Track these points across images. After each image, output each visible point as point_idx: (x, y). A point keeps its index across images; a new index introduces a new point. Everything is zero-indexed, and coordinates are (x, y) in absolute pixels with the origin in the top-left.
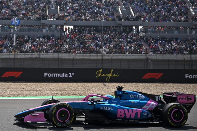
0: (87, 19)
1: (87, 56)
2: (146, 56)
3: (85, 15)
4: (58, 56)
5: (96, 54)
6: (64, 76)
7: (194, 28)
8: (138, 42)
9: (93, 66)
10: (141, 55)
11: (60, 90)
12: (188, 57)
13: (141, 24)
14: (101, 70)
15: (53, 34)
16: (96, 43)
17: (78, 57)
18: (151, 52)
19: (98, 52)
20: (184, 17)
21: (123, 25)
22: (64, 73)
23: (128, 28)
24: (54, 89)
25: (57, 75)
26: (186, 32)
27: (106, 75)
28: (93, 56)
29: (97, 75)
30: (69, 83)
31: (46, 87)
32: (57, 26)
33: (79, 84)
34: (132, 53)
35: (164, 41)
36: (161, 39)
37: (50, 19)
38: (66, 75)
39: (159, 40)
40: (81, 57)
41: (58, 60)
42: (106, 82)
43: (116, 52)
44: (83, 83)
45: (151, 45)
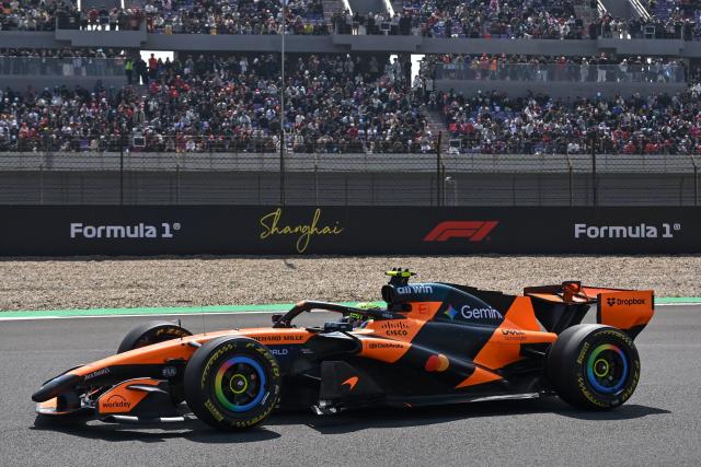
0: (222, 26)
1: (224, 162)
2: (439, 159)
3: (218, 11)
4: (122, 163)
5: (255, 155)
6: (142, 235)
7: (603, 62)
8: (407, 109)
9: (246, 198)
10: (416, 156)
11: (130, 286)
12: (582, 163)
13: (418, 46)
14: (277, 213)
15: (99, 83)
16: (260, 114)
17: (190, 166)
18: (455, 144)
19: (263, 147)
20: (569, 22)
21: (354, 48)
22: (142, 225)
23: (374, 59)
24: (109, 283)
25: (119, 231)
26: (577, 76)
27: (296, 230)
28: (248, 162)
29: (265, 229)
30: (162, 259)
31: (79, 277)
32: (117, 50)
33: (198, 263)
34: (385, 148)
35: (497, 108)
36: (487, 100)
37: (89, 28)
38: (152, 231)
39: (484, 104)
40: (205, 166)
41: (122, 178)
42: (295, 254)
43: (329, 147)
44: (214, 259)
45: (454, 121)
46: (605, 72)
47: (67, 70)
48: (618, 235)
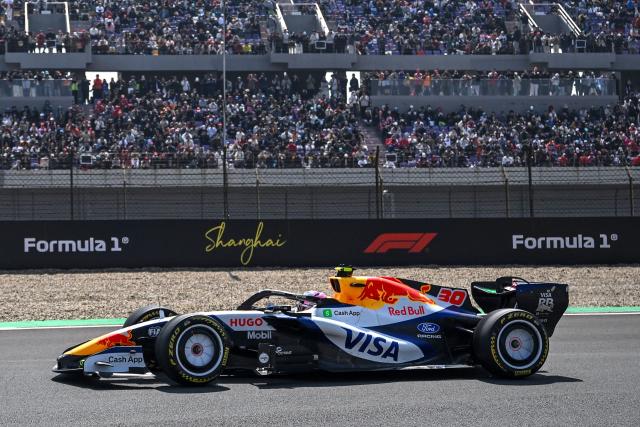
0: (163, 49)
1: (168, 178)
2: (377, 172)
3: (160, 33)
4: (72, 180)
5: (199, 171)
6: (92, 250)
7: (537, 76)
8: (343, 125)
9: (189, 212)
10: (355, 170)
11: (83, 298)
12: (518, 176)
13: (353, 64)
14: (222, 227)
15: (47, 103)
16: (201, 131)
17: (136, 183)
18: (391, 158)
19: (205, 163)
20: (500, 37)
21: (290, 67)
22: (92, 239)
23: (310, 76)
24: (62, 295)
25: (70, 245)
26: (509, 90)
27: (240, 243)
28: (191, 177)
29: (210, 243)
30: (112, 272)
31: (33, 290)
32: (64, 72)
33: (146, 276)
34: (323, 162)
35: (432, 123)
36: (421, 115)
37: (37, 51)
38: (102, 246)
39: (417, 118)
40: (149, 182)
41: (72, 194)
42: (239, 266)
43: (269, 163)
44: (159, 271)
45: (390, 136)
46: (537, 86)
47: (17, 91)
48: (555, 246)
